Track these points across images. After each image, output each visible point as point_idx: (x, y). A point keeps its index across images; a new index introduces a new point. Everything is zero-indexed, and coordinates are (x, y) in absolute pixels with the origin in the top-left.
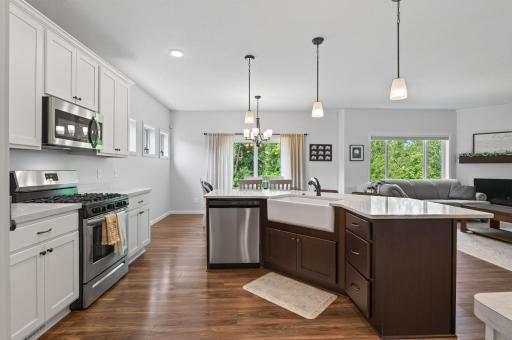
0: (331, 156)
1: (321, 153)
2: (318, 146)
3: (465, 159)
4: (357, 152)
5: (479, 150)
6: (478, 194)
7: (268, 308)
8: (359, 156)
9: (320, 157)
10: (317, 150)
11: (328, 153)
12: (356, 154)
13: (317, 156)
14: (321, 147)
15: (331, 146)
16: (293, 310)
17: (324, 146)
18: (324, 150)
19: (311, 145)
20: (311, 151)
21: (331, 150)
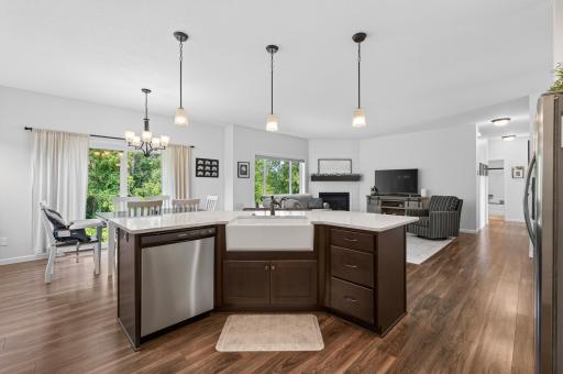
0: (217, 172)
1: (208, 168)
2: (204, 160)
3: (315, 178)
4: (244, 169)
5: (322, 172)
6: (325, 204)
7: (272, 360)
8: (245, 173)
9: (207, 173)
10: (204, 165)
11: (214, 168)
12: (242, 171)
13: (204, 171)
14: (207, 162)
15: (217, 161)
16: (300, 348)
17: (211, 161)
18: (211, 166)
19: (197, 160)
20: (197, 165)
21: (217, 166)
